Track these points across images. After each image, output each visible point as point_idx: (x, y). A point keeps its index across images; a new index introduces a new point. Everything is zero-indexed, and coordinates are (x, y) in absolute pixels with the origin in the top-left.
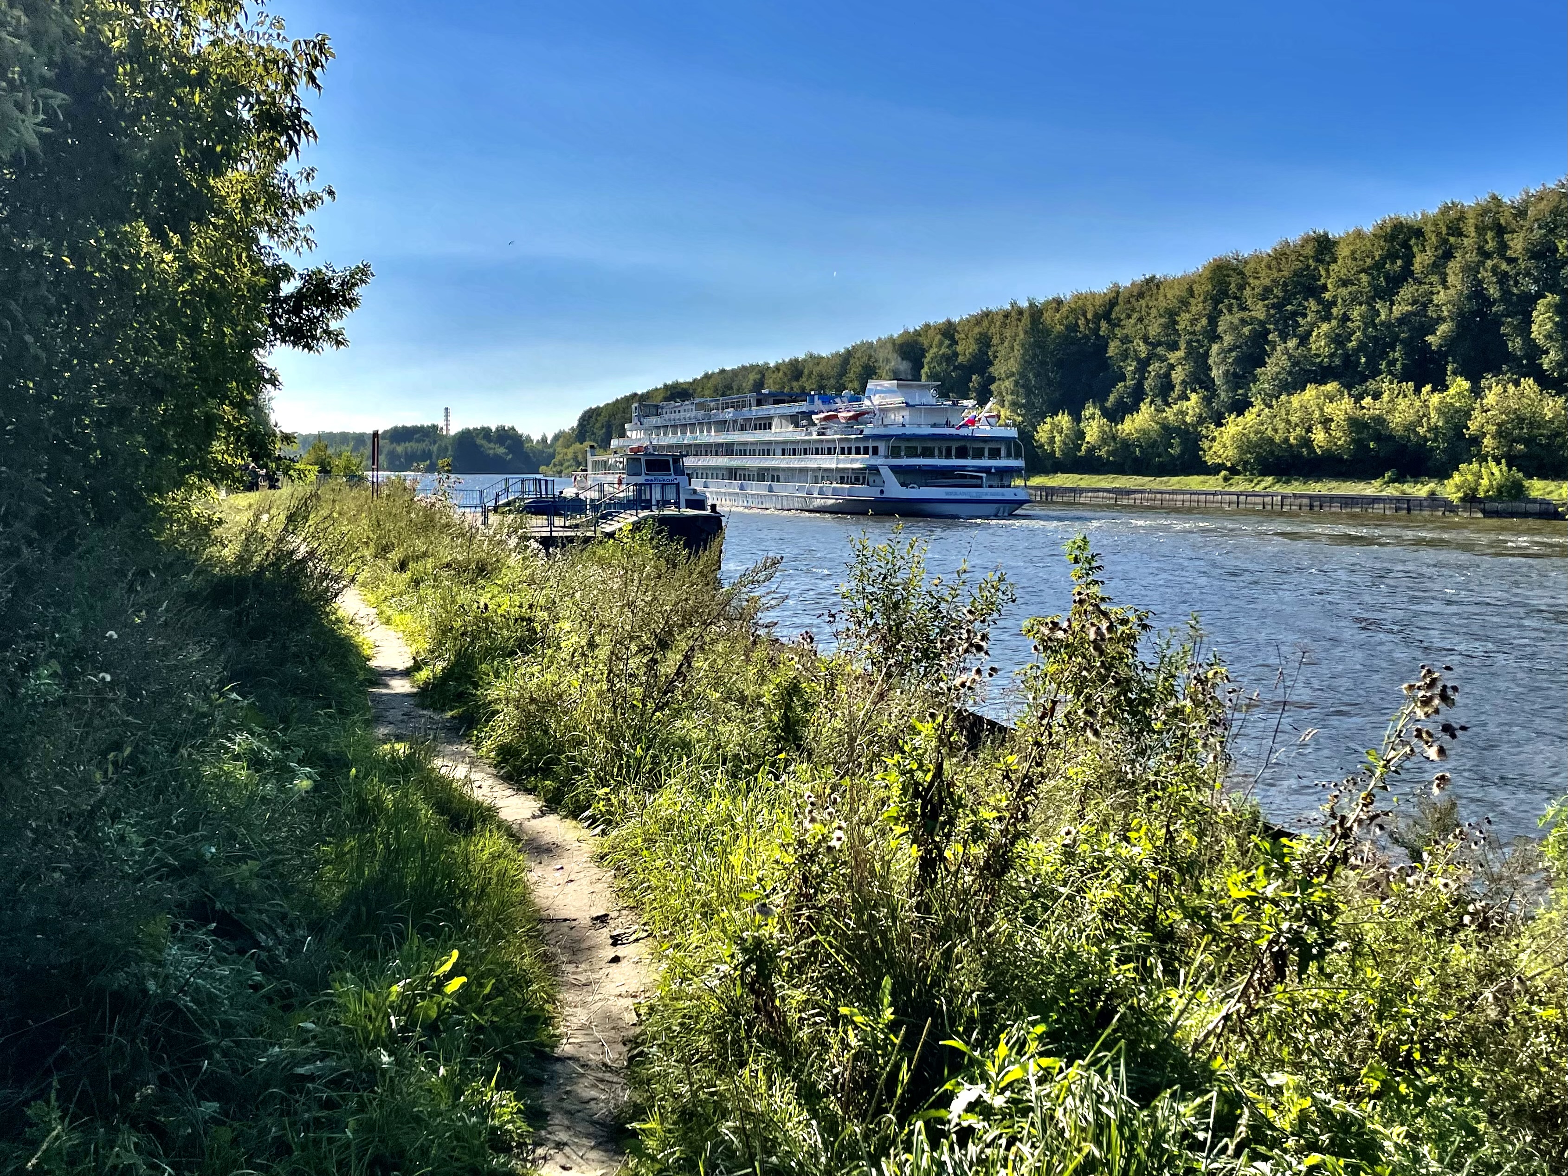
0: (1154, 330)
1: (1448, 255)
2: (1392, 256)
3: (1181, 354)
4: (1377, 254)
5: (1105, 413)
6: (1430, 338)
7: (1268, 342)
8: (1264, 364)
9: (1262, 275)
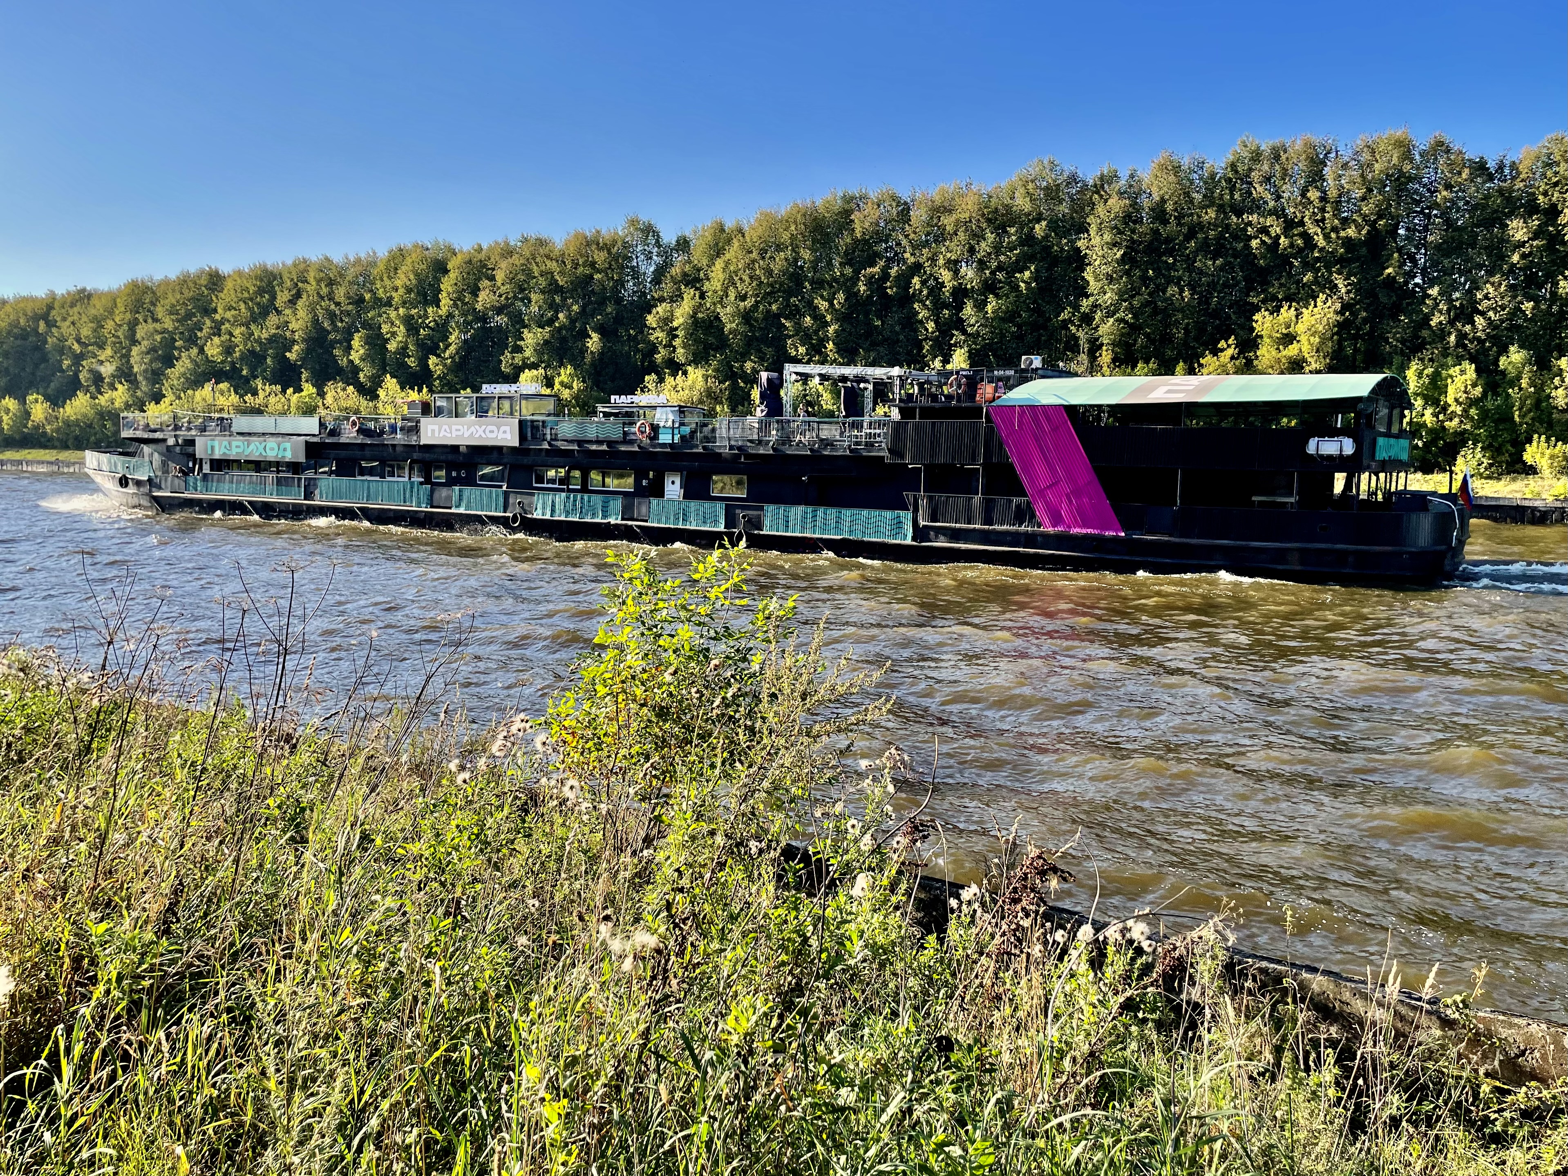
0: (86, 332)
1: (298, 295)
2: (261, 291)
3: (109, 352)
4: (252, 289)
5: (47, 398)
6: (288, 354)
7: (176, 348)
8: (173, 366)
9: (170, 295)
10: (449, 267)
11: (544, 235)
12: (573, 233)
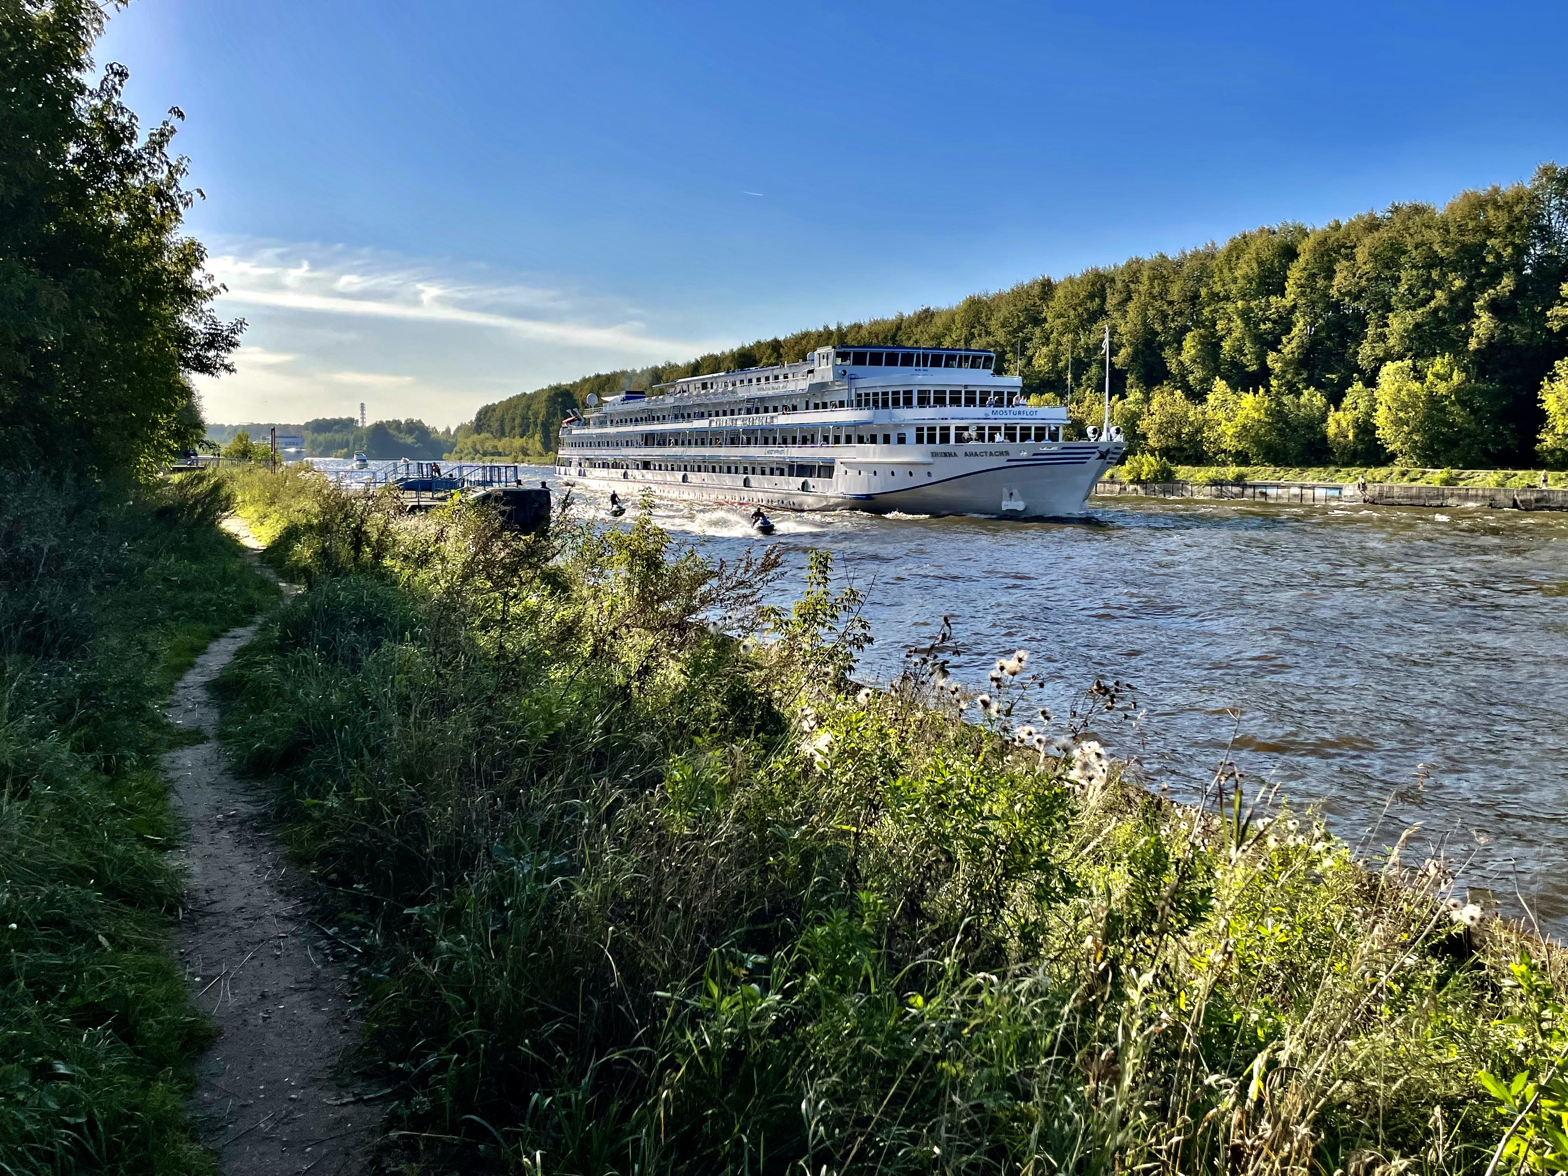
10: (1299, 249)
11: (1421, 202)
12: (1460, 194)
